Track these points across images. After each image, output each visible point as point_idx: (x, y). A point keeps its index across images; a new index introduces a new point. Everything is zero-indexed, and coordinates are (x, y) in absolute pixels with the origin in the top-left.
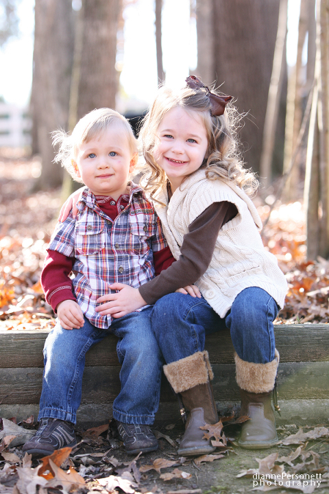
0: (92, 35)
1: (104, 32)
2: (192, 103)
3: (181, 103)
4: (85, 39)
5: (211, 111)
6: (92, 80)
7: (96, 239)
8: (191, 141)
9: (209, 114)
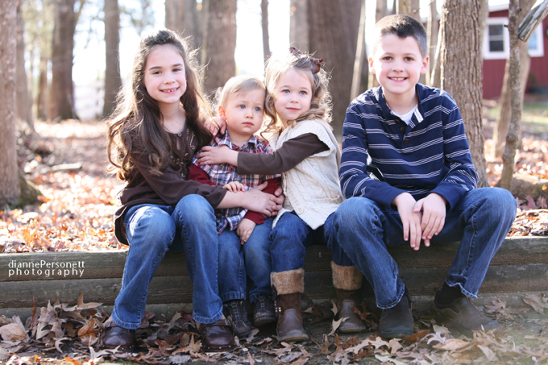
0: (215, 22)
1: (225, 21)
2: (300, 65)
3: (292, 66)
4: (210, 26)
5: (312, 70)
6: (216, 58)
7: (224, 176)
8: (303, 92)
9: (311, 73)
